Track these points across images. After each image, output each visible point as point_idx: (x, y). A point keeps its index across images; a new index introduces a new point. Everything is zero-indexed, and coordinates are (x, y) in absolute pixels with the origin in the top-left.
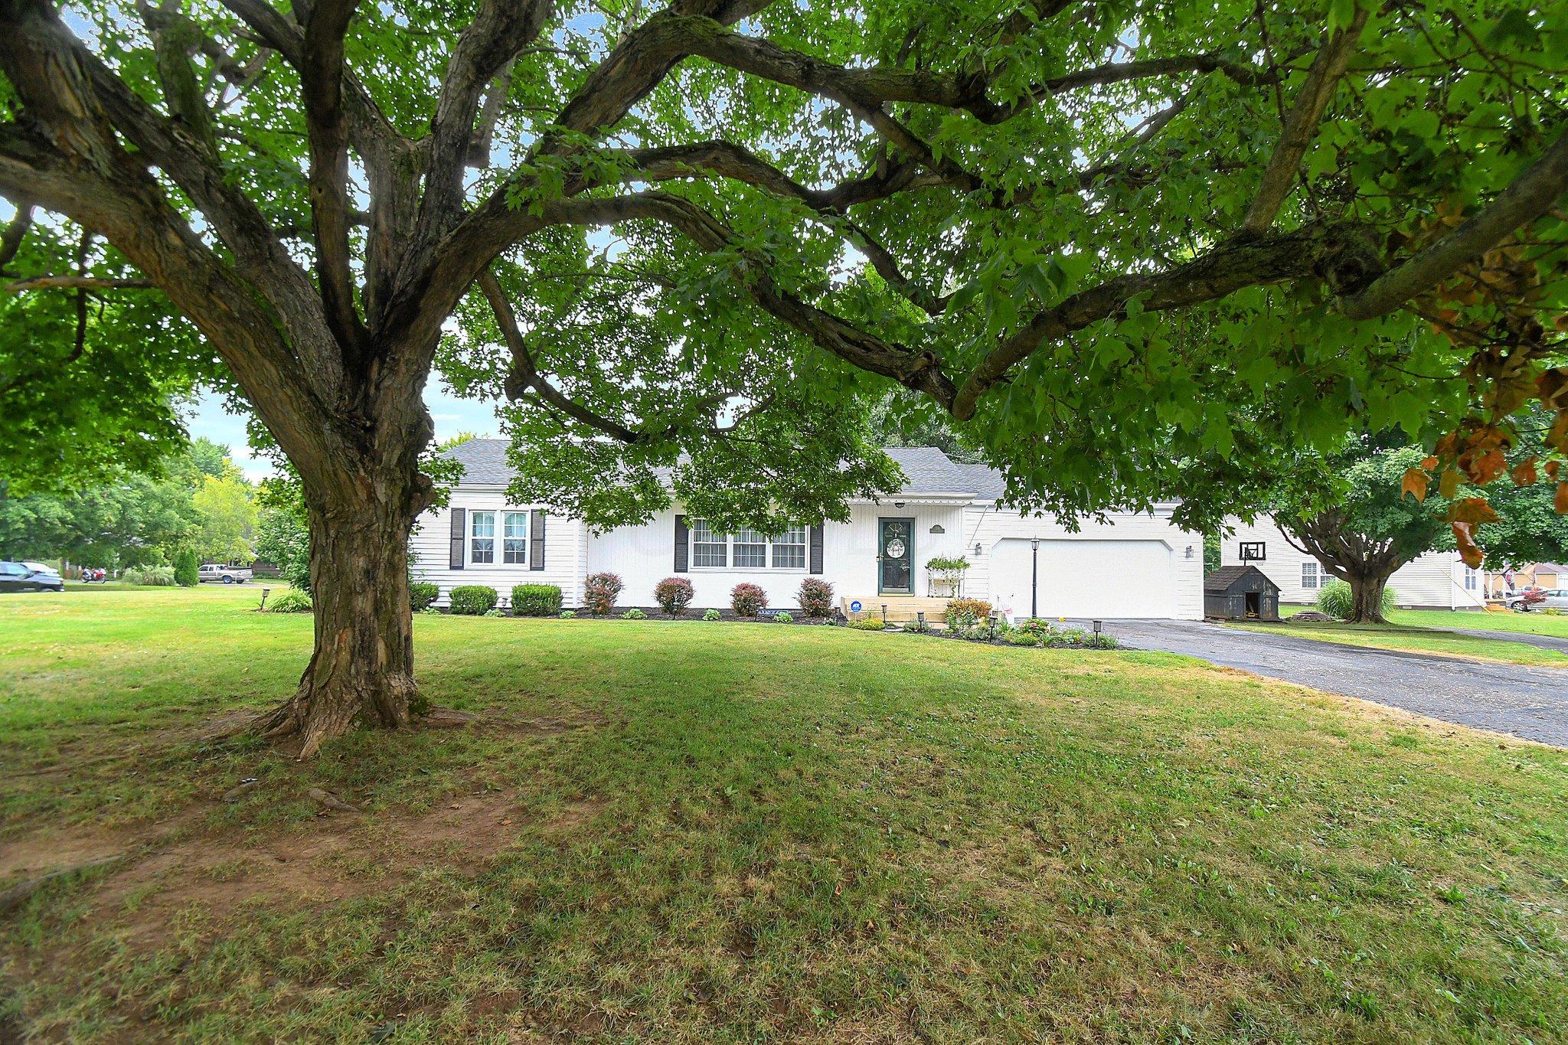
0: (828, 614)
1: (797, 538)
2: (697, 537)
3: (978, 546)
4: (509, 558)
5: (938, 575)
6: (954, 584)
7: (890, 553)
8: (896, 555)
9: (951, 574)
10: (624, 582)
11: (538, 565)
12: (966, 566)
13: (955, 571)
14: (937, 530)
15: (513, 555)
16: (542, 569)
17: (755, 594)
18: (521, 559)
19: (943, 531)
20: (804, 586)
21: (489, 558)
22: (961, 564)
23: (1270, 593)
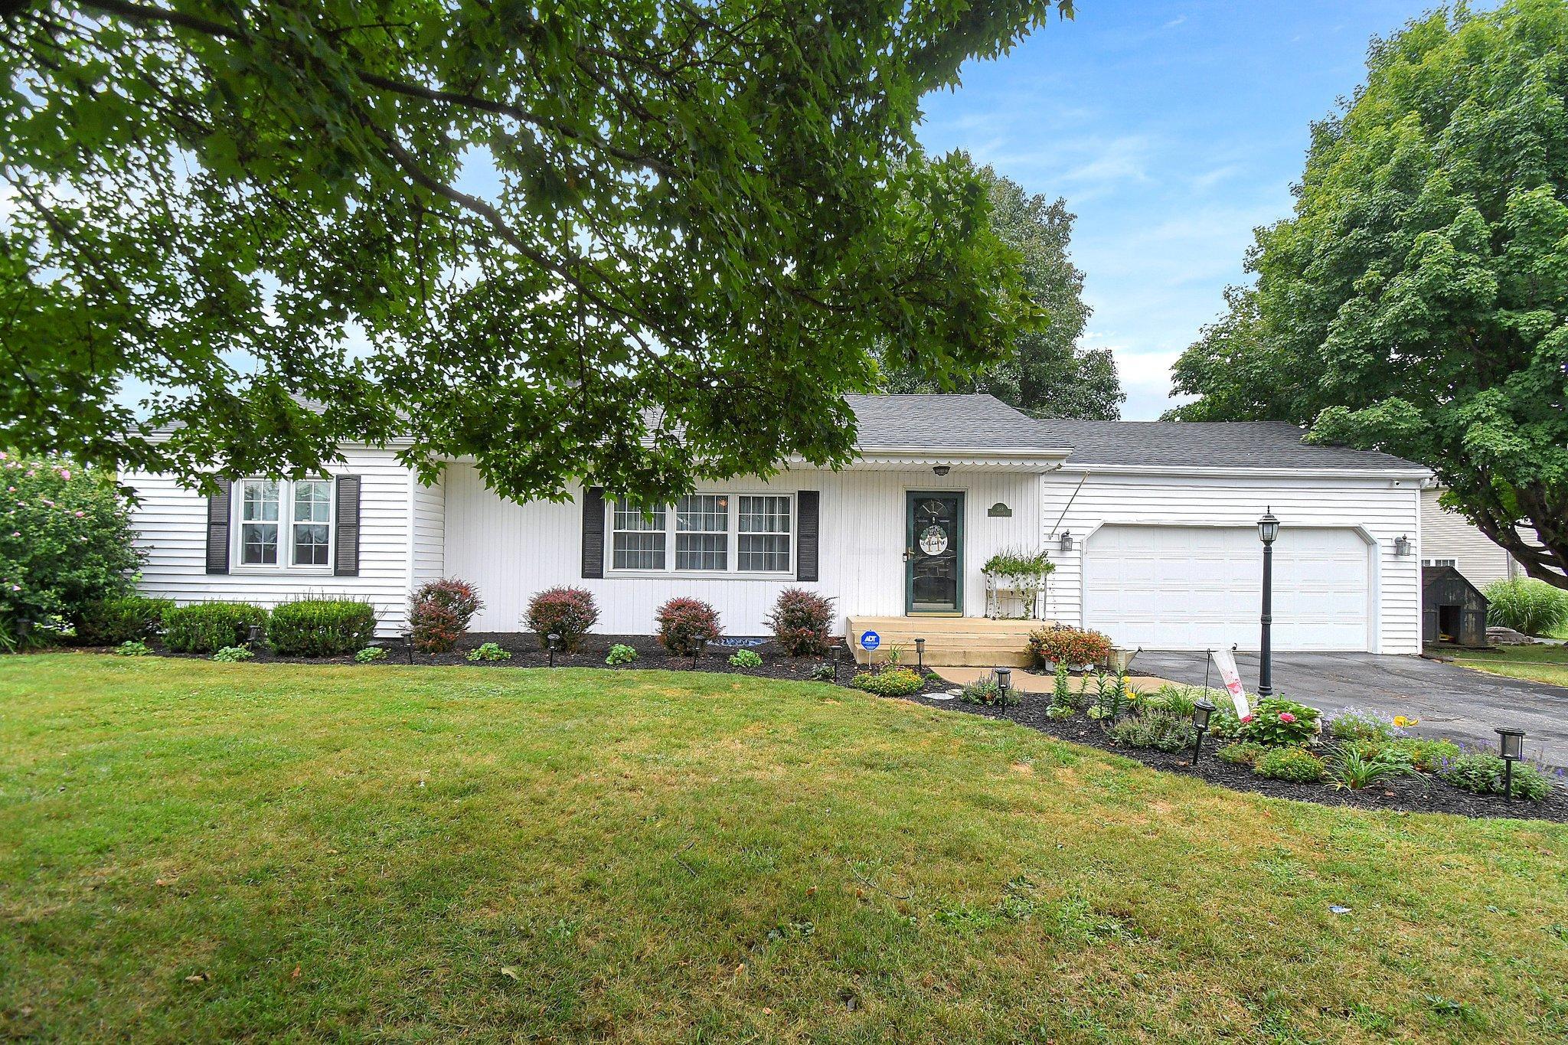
0: (823, 653)
1: (777, 524)
2: (619, 522)
3: (1065, 538)
4: (303, 555)
5: (1003, 583)
6: (1029, 599)
7: (925, 548)
8: (934, 551)
9: (1023, 582)
10: (482, 595)
11: (348, 568)
12: (1050, 568)
13: (1031, 578)
14: (1000, 511)
15: (308, 551)
16: (355, 573)
17: (696, 618)
18: (322, 559)
19: (1007, 513)
20: (783, 605)
21: (271, 557)
22: (1039, 566)
23: (1474, 606)
